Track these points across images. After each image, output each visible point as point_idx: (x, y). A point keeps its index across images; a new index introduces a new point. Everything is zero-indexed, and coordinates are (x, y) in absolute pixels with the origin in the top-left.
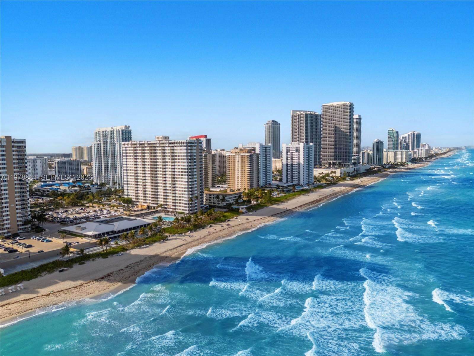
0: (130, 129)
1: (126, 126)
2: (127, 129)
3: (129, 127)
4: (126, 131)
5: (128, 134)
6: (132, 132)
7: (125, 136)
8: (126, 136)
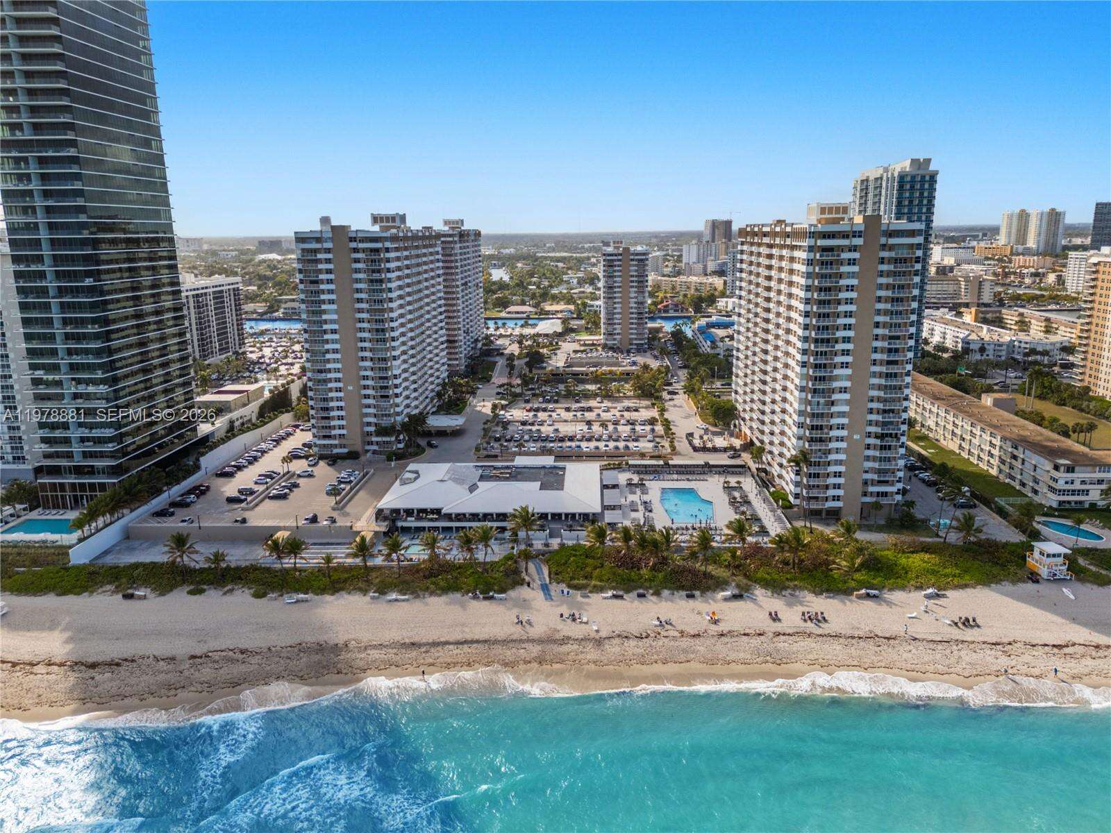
0: (932, 167)
1: (914, 162)
2: (919, 169)
3: (928, 161)
4: (913, 177)
5: (922, 185)
6: (939, 178)
7: (907, 195)
8: (912, 194)
